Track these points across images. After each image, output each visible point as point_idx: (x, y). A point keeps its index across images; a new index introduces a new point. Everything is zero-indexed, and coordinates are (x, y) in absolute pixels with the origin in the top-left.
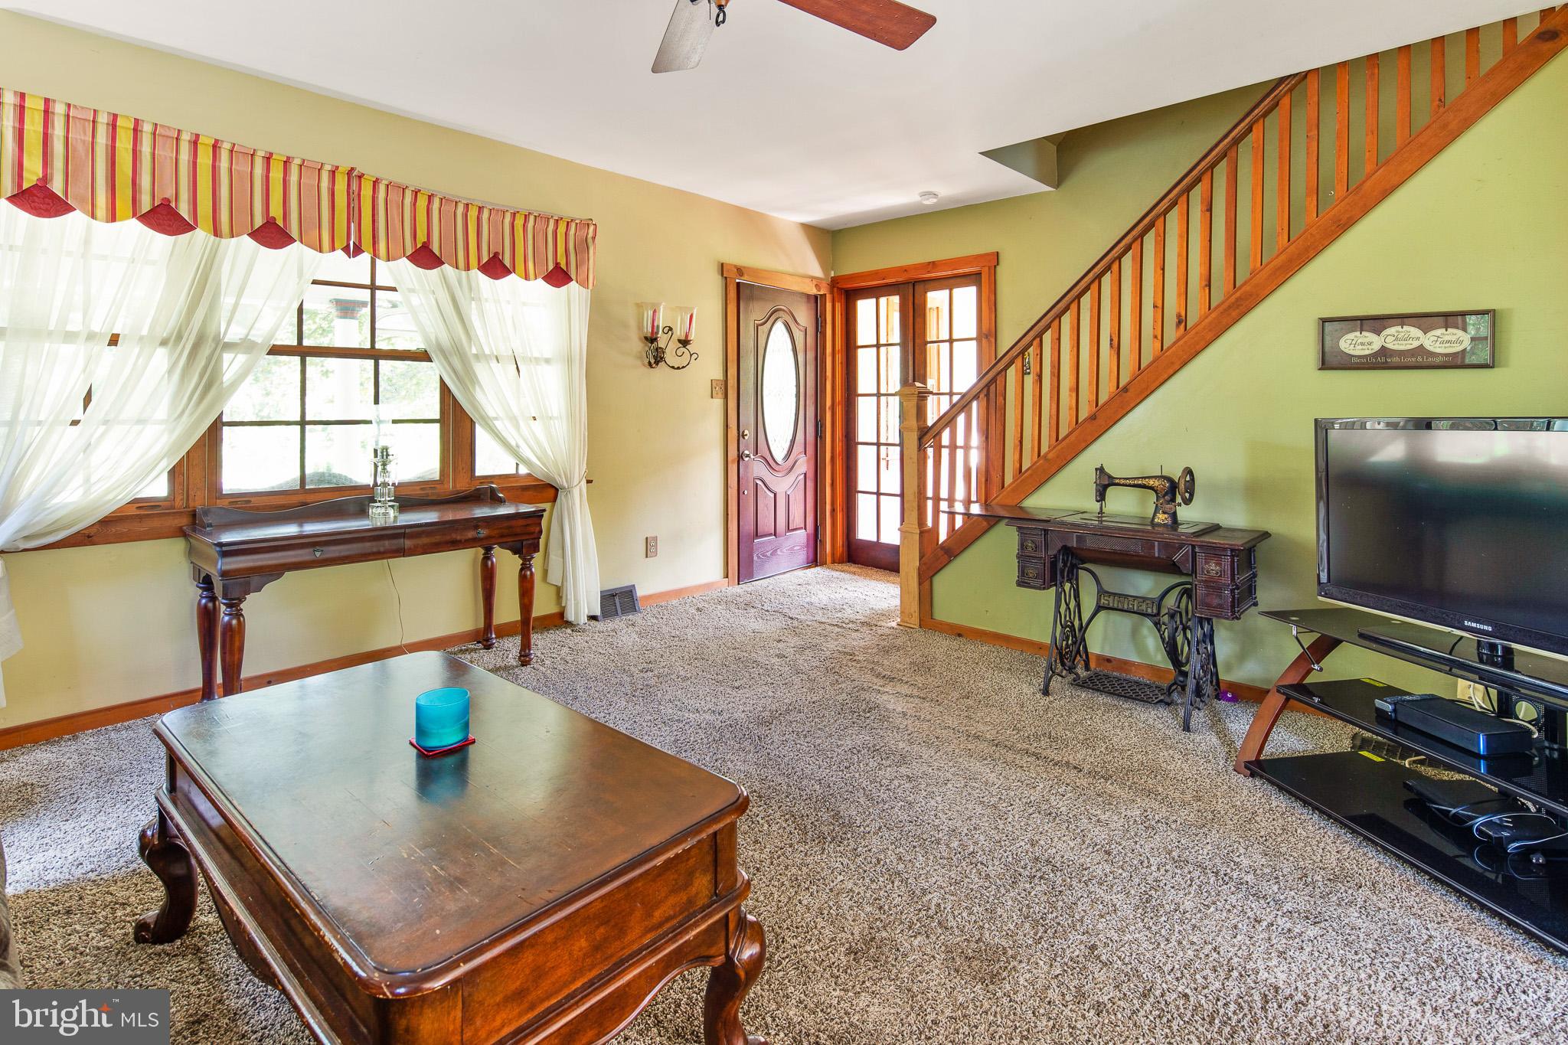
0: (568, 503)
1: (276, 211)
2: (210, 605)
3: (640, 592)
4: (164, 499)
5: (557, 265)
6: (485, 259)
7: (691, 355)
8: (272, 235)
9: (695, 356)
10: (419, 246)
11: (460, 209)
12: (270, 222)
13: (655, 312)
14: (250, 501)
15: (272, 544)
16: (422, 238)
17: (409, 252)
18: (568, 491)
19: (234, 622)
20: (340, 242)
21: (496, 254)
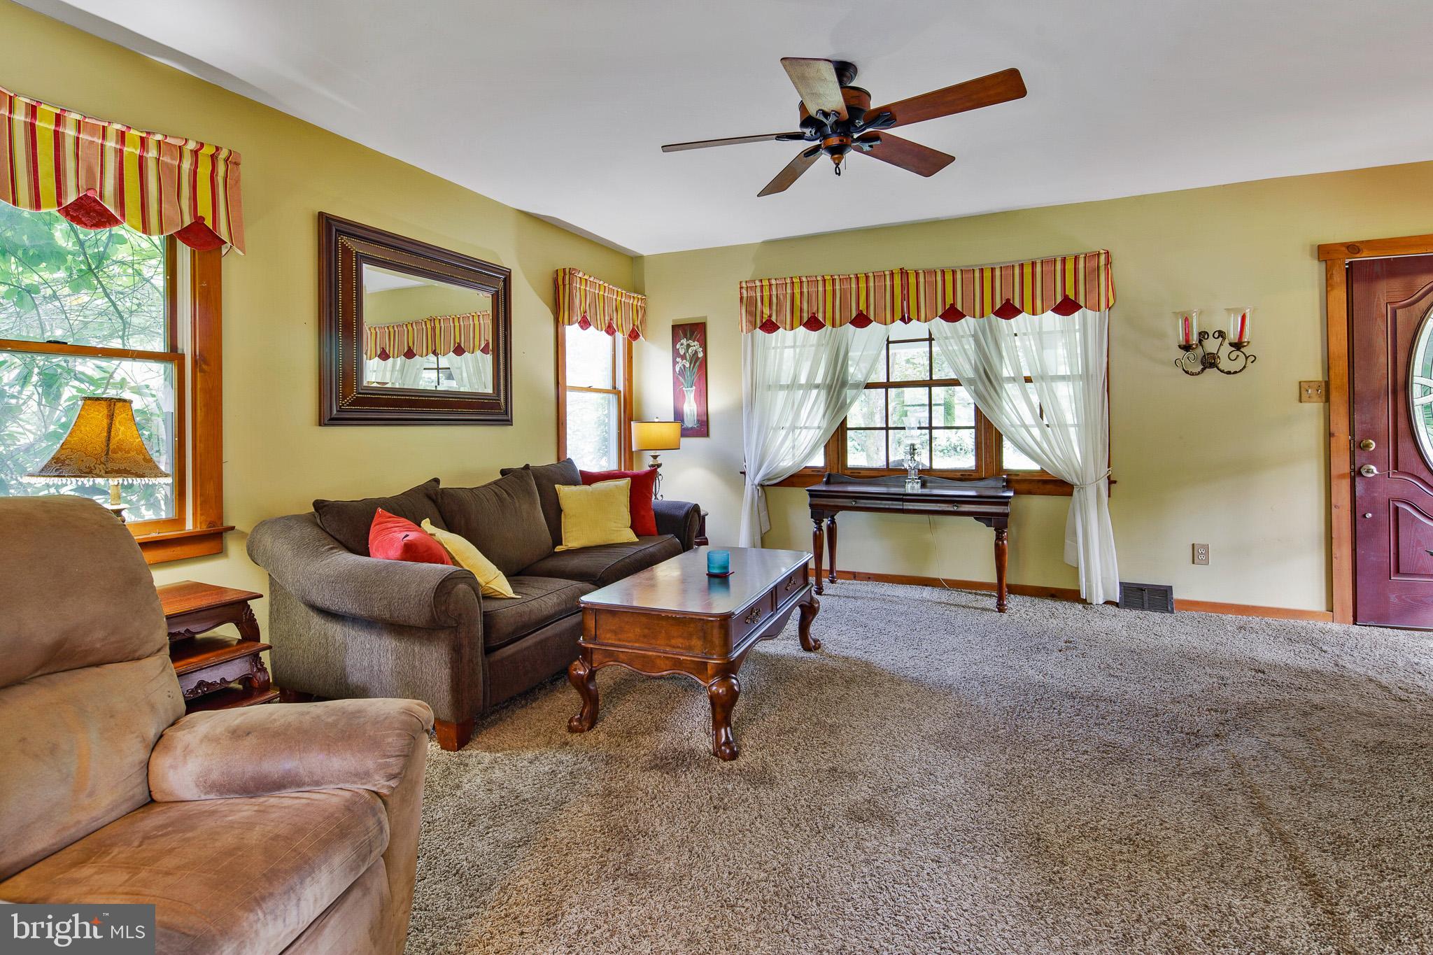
0: (1080, 498)
1: (862, 307)
2: (831, 525)
3: (1177, 595)
4: (822, 468)
5: (1066, 298)
6: (998, 306)
7: (1247, 358)
8: (861, 321)
9: (1252, 359)
10: (947, 307)
11: (977, 274)
12: (860, 314)
13: (1186, 320)
14: (860, 473)
15: (861, 495)
16: (949, 301)
17: (940, 313)
18: (1082, 488)
19: (818, 532)
20: (898, 314)
21: (1008, 300)
